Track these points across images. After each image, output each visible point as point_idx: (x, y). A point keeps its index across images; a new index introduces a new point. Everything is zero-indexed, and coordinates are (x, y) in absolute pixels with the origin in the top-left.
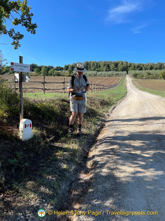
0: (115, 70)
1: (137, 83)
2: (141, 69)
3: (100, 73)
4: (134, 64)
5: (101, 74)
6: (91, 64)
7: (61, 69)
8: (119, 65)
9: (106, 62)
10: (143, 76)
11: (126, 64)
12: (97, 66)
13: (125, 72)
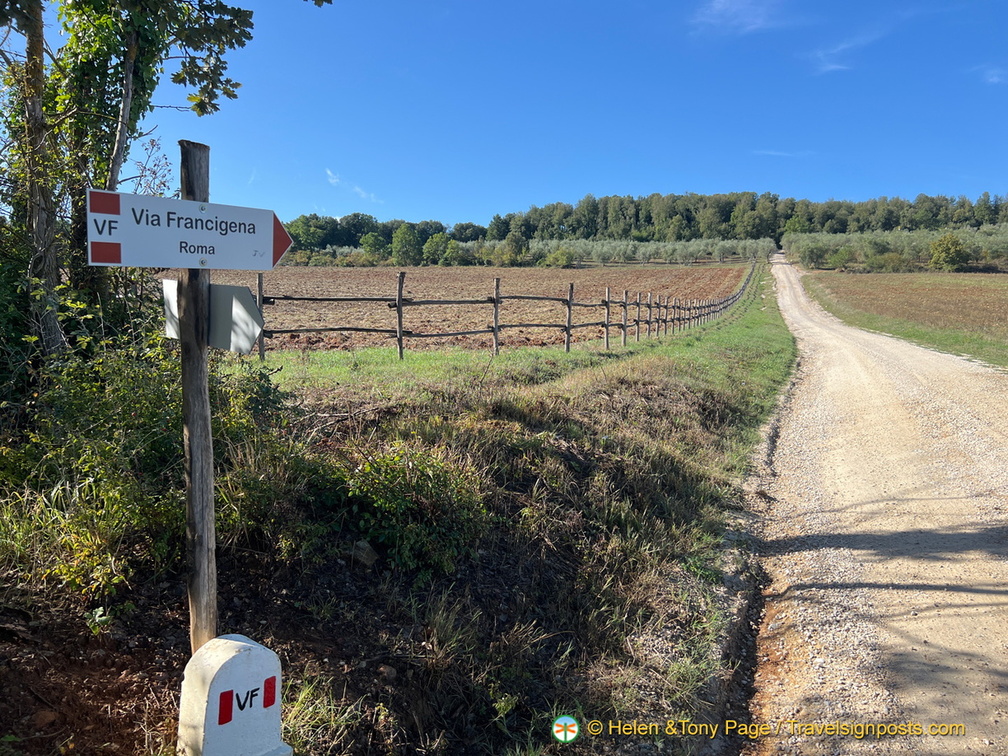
0: (719, 232)
1: (828, 291)
2: (842, 228)
3: (651, 247)
4: (807, 206)
5: (657, 253)
6: (611, 211)
7: (478, 233)
8: (736, 212)
9: (679, 198)
10: (853, 259)
11: (768, 204)
12: (637, 220)
13: (766, 242)
